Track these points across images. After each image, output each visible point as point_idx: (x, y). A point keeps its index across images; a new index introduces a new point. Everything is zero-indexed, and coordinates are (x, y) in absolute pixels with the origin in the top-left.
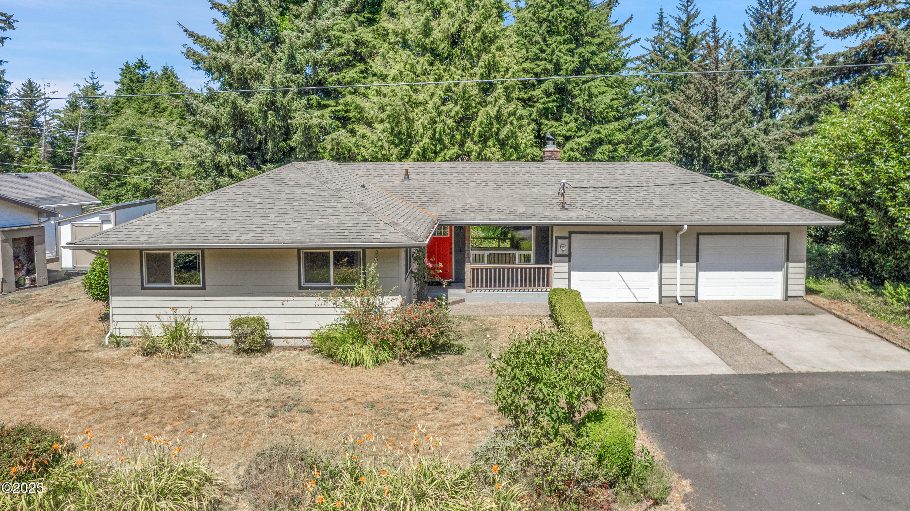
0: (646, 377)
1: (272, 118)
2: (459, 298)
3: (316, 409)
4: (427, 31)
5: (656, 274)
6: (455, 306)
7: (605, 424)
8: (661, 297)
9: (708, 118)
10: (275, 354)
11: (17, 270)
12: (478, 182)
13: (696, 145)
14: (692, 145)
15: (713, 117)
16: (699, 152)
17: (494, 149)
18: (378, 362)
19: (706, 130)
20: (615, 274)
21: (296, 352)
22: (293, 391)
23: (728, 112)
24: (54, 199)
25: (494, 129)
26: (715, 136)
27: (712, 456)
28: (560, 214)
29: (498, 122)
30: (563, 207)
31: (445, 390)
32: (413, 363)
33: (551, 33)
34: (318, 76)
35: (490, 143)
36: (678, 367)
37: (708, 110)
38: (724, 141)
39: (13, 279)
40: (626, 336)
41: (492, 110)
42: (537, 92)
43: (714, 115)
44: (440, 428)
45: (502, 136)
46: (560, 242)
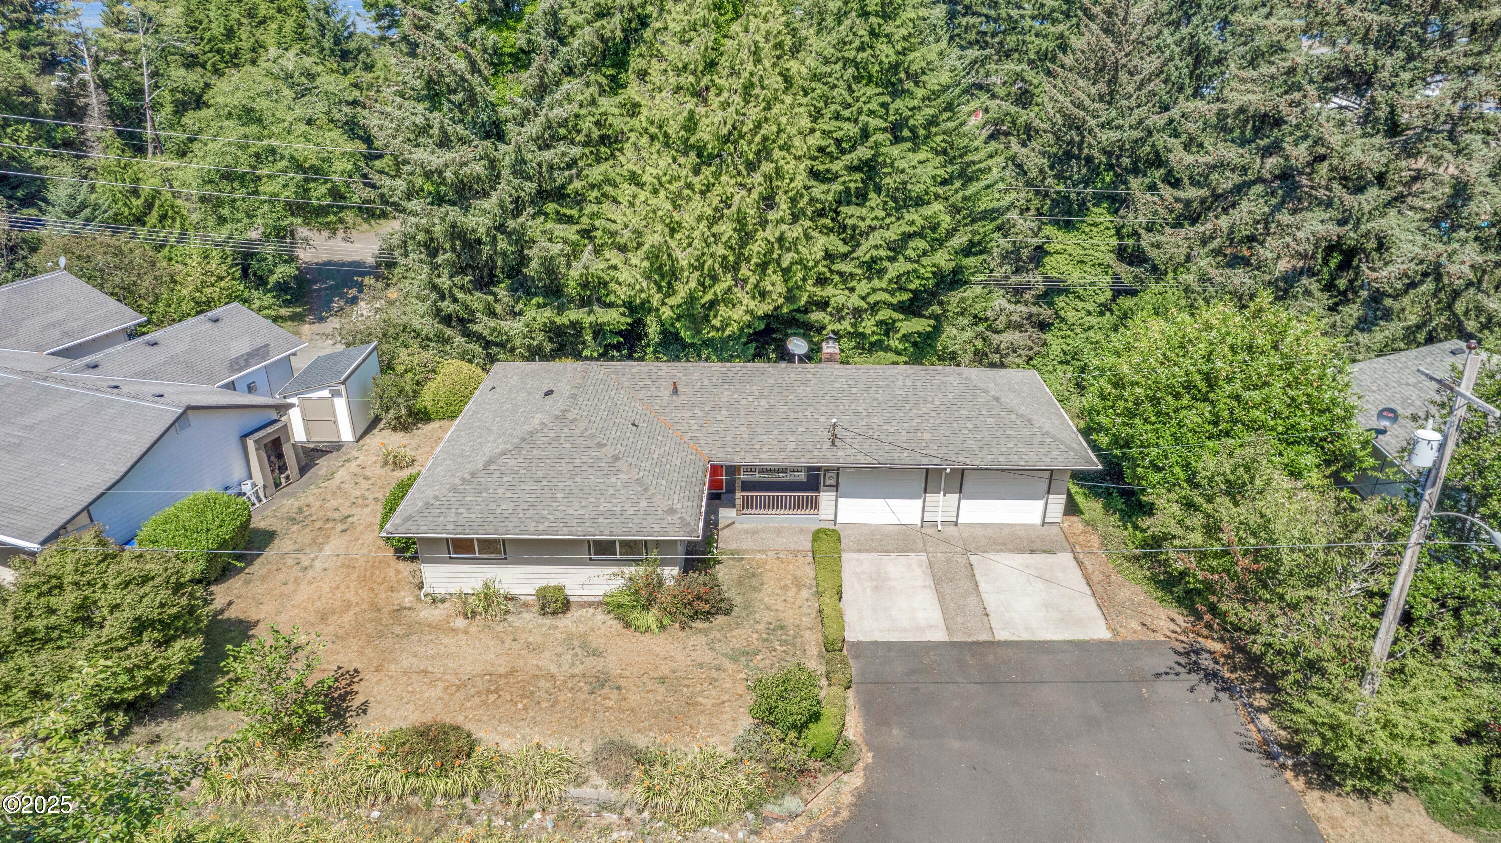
0: (876, 644)
1: (503, 244)
2: (730, 521)
3: (623, 685)
4: (691, 124)
5: (920, 502)
6: (725, 531)
7: (820, 724)
8: (923, 521)
9: (1101, 98)
10: (575, 614)
11: (272, 471)
12: (750, 399)
13: (1077, 139)
14: (1072, 138)
15: (1108, 98)
16: (1080, 149)
17: (774, 277)
18: (663, 627)
19: (1094, 117)
20: (882, 501)
21: (591, 611)
22: (599, 663)
23: (1130, 88)
24: (260, 352)
25: (775, 256)
26: (1107, 125)
27: (895, 732)
28: (828, 454)
29: (781, 247)
30: (833, 444)
31: (716, 662)
32: (691, 628)
33: (857, 79)
34: (555, 181)
35: (769, 271)
36: (905, 630)
37: (1102, 86)
38: (1118, 135)
39: (272, 481)
40: (875, 583)
41: (770, 233)
42: (837, 166)
43: (1111, 93)
44: (713, 705)
45: (785, 264)
46: (828, 474)
